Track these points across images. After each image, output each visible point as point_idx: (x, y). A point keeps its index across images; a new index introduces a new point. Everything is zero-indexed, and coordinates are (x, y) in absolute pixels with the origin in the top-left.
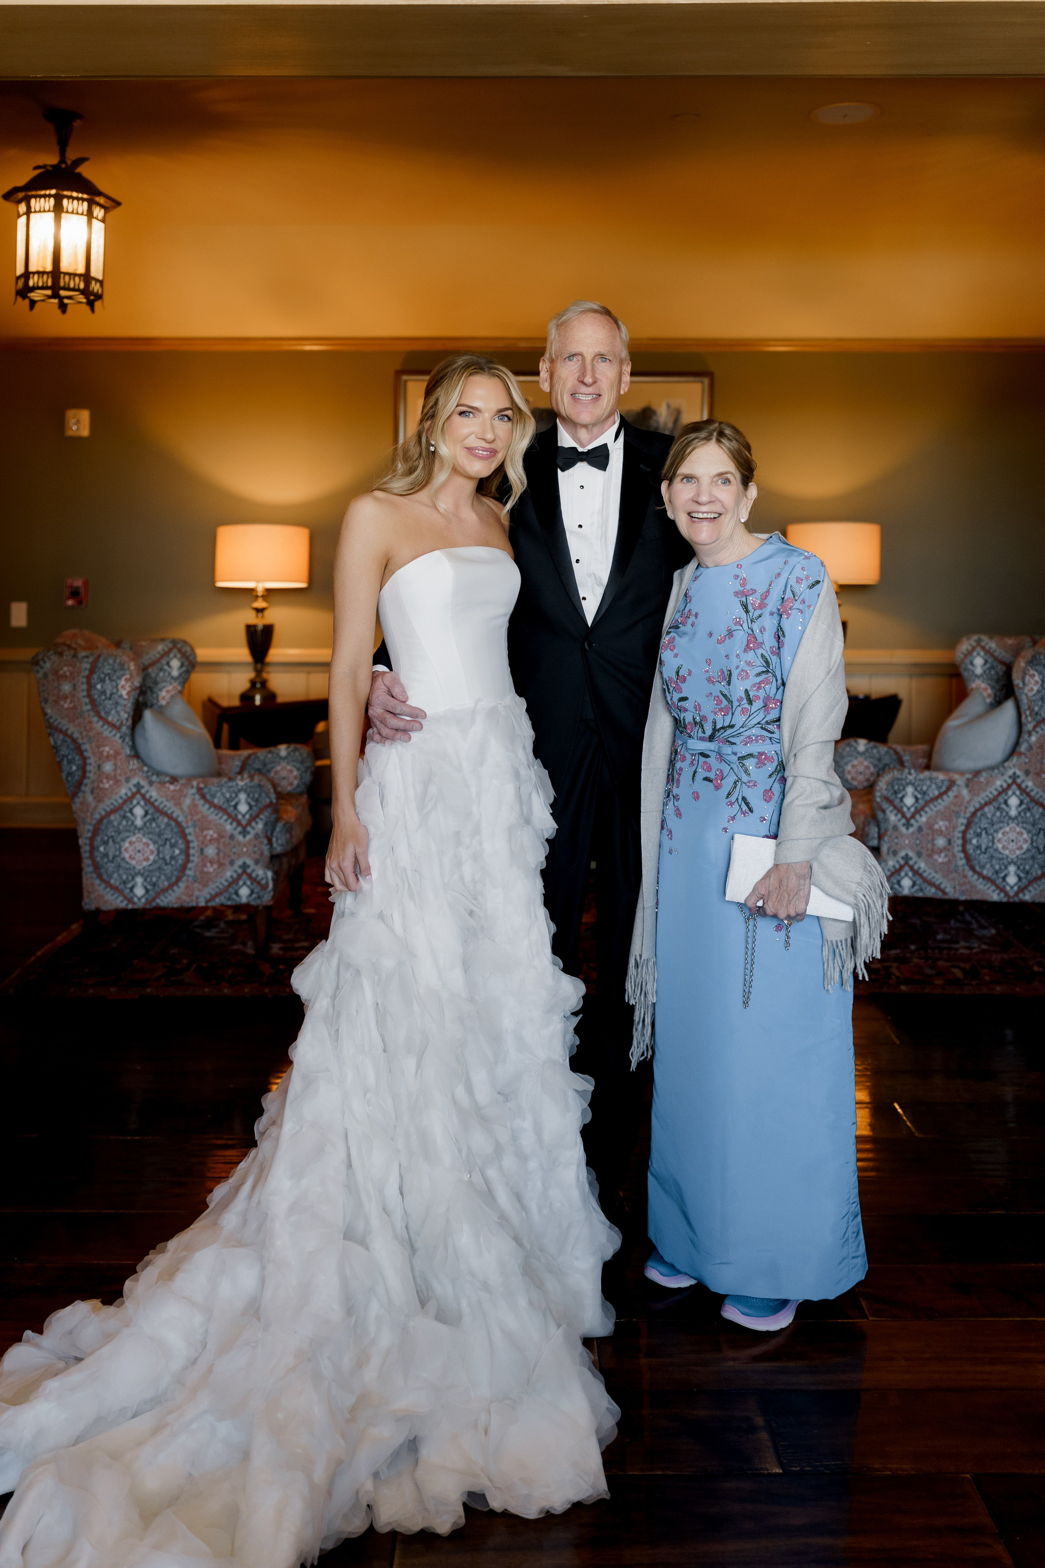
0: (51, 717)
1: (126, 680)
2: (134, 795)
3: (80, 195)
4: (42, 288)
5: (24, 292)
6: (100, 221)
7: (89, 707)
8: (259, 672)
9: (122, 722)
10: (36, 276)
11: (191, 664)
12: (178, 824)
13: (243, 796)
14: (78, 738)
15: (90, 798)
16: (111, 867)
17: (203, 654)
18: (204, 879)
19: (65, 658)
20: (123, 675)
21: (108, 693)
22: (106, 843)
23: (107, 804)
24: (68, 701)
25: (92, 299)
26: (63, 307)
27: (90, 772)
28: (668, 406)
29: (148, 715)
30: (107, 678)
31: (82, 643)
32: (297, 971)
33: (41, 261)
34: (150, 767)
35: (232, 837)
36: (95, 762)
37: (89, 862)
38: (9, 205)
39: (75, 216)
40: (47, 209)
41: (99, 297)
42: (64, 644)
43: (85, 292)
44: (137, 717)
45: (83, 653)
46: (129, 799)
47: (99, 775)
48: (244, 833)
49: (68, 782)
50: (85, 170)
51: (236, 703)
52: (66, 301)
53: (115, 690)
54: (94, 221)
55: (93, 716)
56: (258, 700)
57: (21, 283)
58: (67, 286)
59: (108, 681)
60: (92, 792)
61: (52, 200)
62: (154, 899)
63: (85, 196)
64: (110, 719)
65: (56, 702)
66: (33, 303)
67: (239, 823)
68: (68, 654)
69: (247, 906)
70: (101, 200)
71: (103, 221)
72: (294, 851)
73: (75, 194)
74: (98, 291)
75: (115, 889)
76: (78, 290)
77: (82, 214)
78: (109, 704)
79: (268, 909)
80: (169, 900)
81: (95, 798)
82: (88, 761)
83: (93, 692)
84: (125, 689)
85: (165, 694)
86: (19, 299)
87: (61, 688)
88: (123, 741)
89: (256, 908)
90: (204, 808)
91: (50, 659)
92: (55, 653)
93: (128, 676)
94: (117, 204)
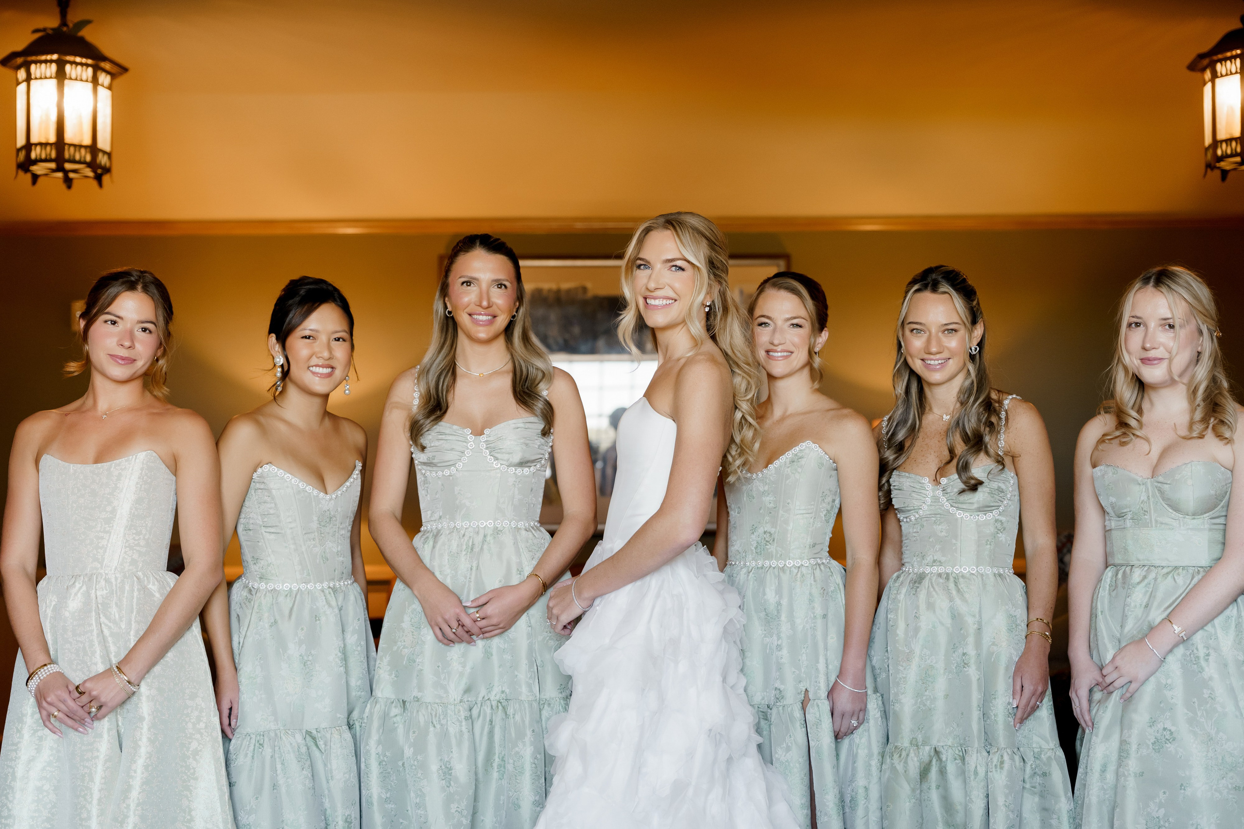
3: (84, 60)
4: (46, 161)
5: (26, 165)
6: (106, 88)
10: (38, 148)
25: (100, 173)
26: (68, 182)
33: (43, 132)
38: (7, 72)
39: (79, 84)
40: (48, 75)
41: (107, 170)
43: (92, 165)
50: (87, 33)
52: (71, 175)
54: (100, 88)
57: (22, 155)
58: (72, 159)
61: (54, 67)
63: (90, 61)
66: (35, 178)
70: (107, 66)
71: (110, 88)
73: (78, 59)
74: (106, 163)
76: (84, 163)
77: (87, 81)
86: (21, 173)
94: (124, 70)
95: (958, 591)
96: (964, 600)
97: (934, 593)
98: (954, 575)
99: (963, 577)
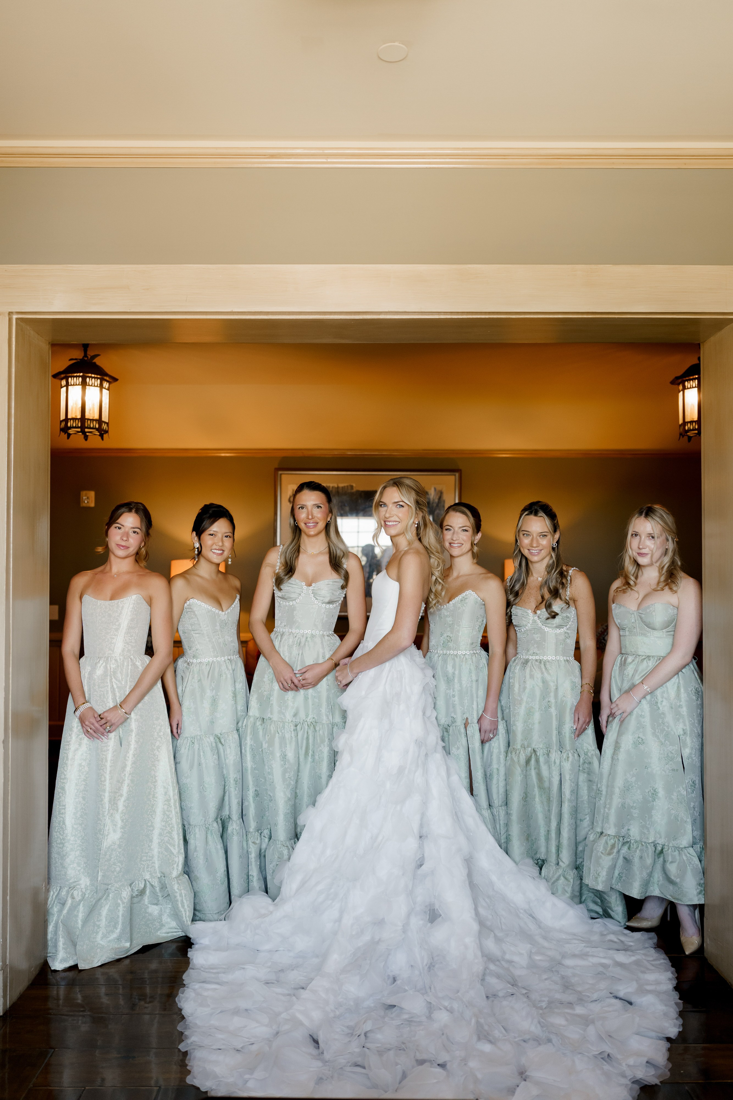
3: (96, 376)
4: (75, 427)
5: (65, 429)
10: (72, 421)
25: (102, 433)
26: (86, 438)
33: (75, 412)
38: (56, 381)
39: (93, 388)
40: (78, 383)
41: (106, 432)
43: (99, 430)
50: (99, 361)
52: (87, 434)
54: (104, 390)
57: (63, 424)
58: (89, 426)
61: (80, 379)
63: (99, 376)
66: (69, 435)
70: (108, 378)
71: (108, 389)
73: (93, 376)
74: (106, 428)
76: (95, 428)
77: (97, 386)
86: (62, 434)
94: (115, 380)
95: (546, 669)
96: (549, 674)
97: (534, 670)
98: (544, 661)
99: (548, 661)
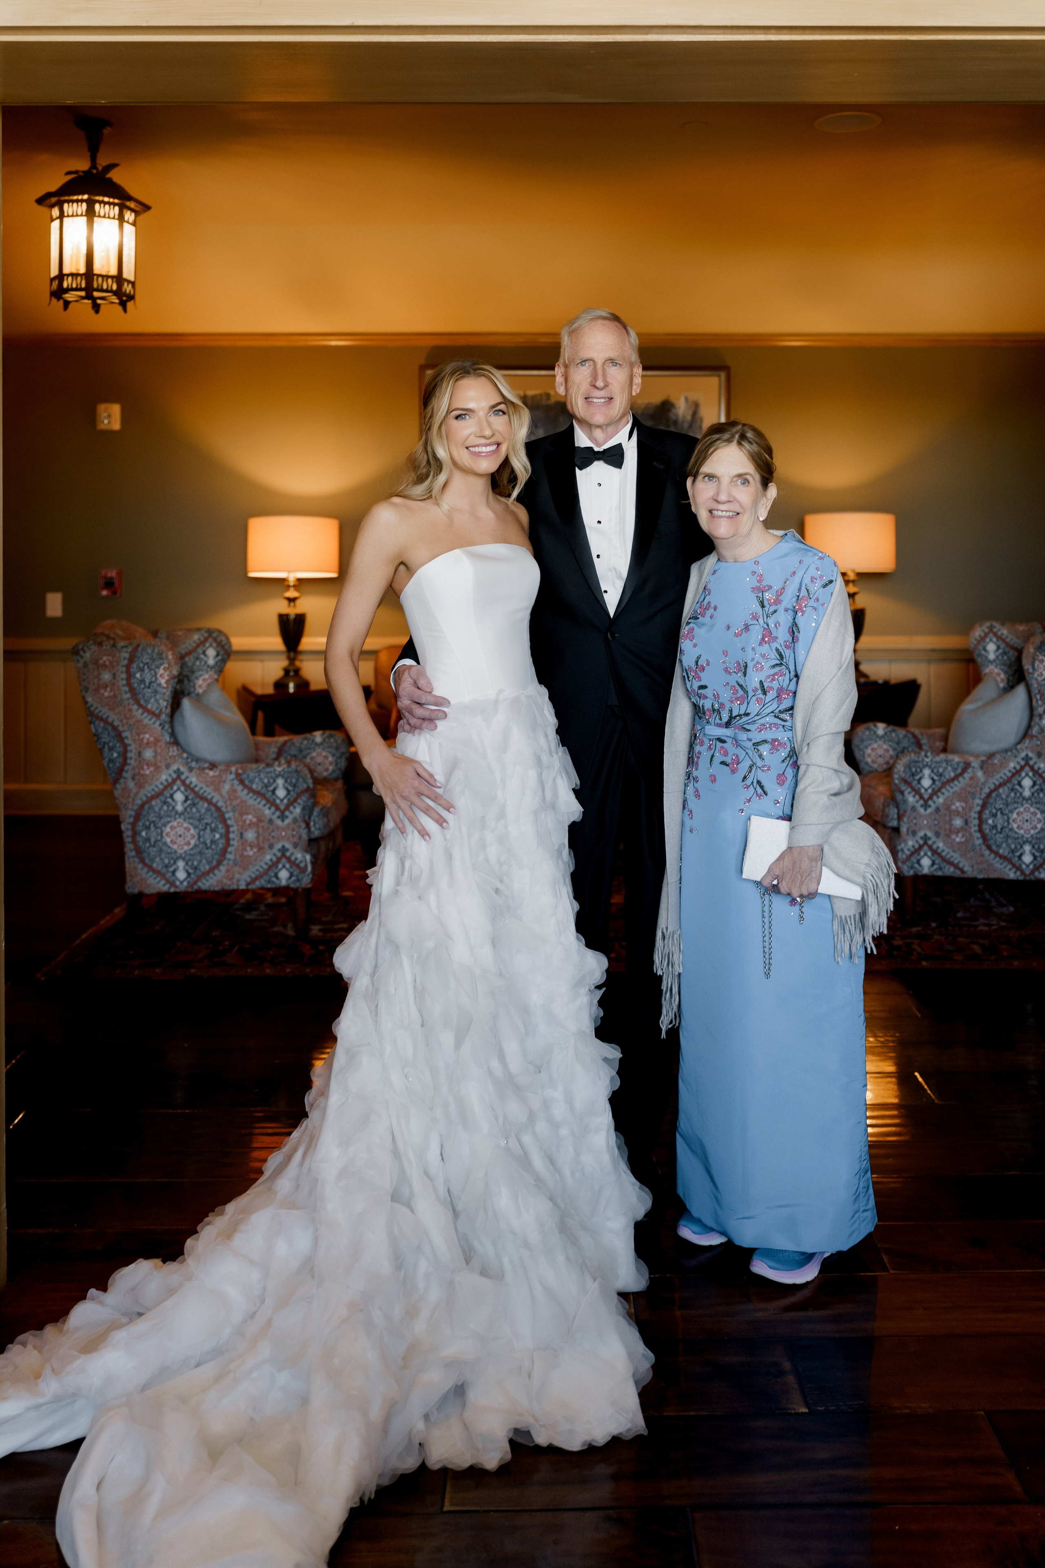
0: (92, 706)
1: (164, 669)
2: (174, 781)
3: (111, 200)
4: (76, 289)
5: (59, 293)
6: (131, 224)
7: (128, 695)
8: (292, 660)
9: (161, 710)
10: (70, 278)
11: (226, 653)
12: (218, 809)
13: (280, 782)
14: (118, 726)
15: (131, 784)
16: (153, 851)
17: (238, 642)
18: (244, 862)
19: (104, 647)
20: (162, 664)
21: (147, 681)
22: (148, 828)
23: (148, 790)
24: (109, 689)
25: (125, 300)
26: (96, 308)
27: (131, 758)
28: (687, 399)
29: (186, 703)
30: (146, 667)
31: (120, 633)
32: (339, 950)
33: (74, 263)
34: (189, 754)
35: (271, 821)
36: (136, 749)
37: (132, 846)
38: (42, 210)
39: (106, 221)
40: (79, 213)
41: (131, 298)
42: (103, 634)
43: (118, 293)
44: (175, 705)
45: (122, 643)
46: (169, 785)
47: (140, 762)
48: (283, 817)
49: (110, 768)
50: (115, 176)
51: (270, 690)
52: (99, 301)
53: (154, 679)
54: (126, 225)
55: (133, 705)
56: (291, 688)
57: (55, 284)
58: (100, 287)
59: (146, 670)
60: (133, 779)
61: (84, 205)
62: (195, 883)
63: (116, 201)
64: (149, 706)
65: (97, 690)
66: (67, 304)
67: (277, 808)
68: (107, 645)
69: (287, 888)
70: (132, 205)
71: (134, 224)
72: (331, 835)
73: (106, 199)
74: (130, 291)
75: (157, 872)
76: (111, 291)
77: (114, 218)
78: (148, 692)
79: (307, 891)
80: (209, 883)
81: (136, 784)
82: (129, 748)
83: (133, 681)
84: (163, 678)
85: (202, 682)
86: (54, 300)
87: (101, 677)
88: (163, 728)
89: (295, 890)
90: (243, 793)
91: (90, 649)
92: (94, 644)
93: (166, 665)
94: (147, 208)
